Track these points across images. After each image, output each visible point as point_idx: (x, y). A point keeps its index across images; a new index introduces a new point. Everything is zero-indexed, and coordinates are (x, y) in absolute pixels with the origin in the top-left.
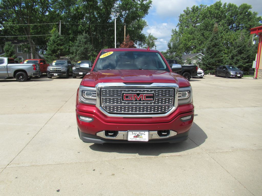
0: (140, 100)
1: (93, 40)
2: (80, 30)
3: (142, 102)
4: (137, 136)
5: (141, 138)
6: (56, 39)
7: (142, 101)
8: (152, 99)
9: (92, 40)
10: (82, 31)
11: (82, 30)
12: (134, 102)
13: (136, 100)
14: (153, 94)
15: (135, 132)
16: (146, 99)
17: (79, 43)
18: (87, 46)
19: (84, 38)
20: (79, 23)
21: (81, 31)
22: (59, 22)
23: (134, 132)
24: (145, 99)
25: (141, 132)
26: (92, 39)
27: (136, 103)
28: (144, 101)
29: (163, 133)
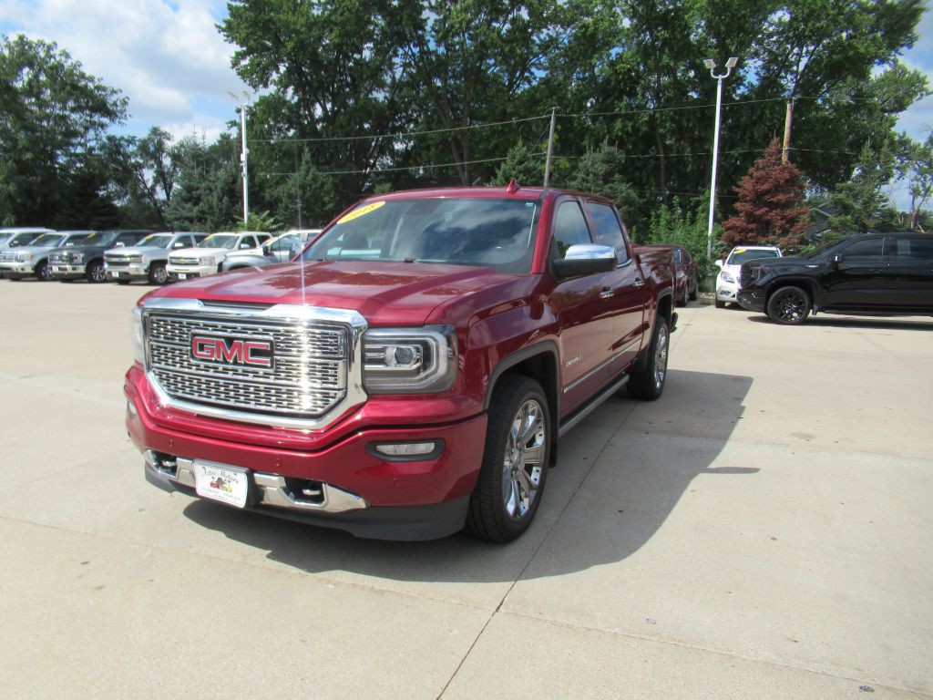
0: (235, 363)
1: (666, 166)
2: (620, 134)
3: (240, 369)
4: (219, 484)
5: (228, 493)
6: (514, 169)
7: (240, 364)
8: (267, 362)
9: (662, 167)
10: (625, 136)
11: (627, 133)
12: (221, 367)
13: (226, 362)
14: (268, 344)
15: (213, 470)
16: (251, 361)
17: (584, 180)
18: (611, 188)
19: (603, 162)
20: (618, 109)
21: (622, 136)
22: (550, 112)
23: (208, 469)
24: (246, 358)
25: (227, 473)
26: (663, 163)
27: (225, 371)
28: (246, 365)
29: (307, 492)
